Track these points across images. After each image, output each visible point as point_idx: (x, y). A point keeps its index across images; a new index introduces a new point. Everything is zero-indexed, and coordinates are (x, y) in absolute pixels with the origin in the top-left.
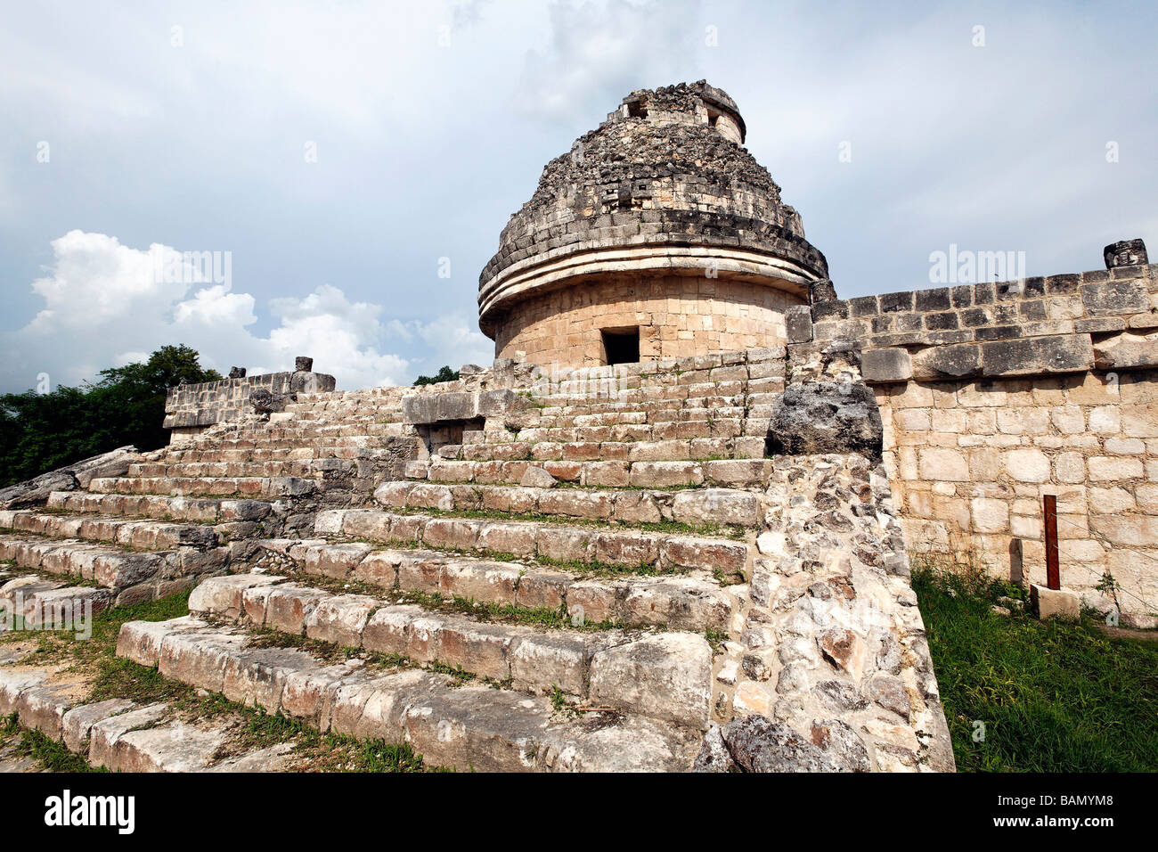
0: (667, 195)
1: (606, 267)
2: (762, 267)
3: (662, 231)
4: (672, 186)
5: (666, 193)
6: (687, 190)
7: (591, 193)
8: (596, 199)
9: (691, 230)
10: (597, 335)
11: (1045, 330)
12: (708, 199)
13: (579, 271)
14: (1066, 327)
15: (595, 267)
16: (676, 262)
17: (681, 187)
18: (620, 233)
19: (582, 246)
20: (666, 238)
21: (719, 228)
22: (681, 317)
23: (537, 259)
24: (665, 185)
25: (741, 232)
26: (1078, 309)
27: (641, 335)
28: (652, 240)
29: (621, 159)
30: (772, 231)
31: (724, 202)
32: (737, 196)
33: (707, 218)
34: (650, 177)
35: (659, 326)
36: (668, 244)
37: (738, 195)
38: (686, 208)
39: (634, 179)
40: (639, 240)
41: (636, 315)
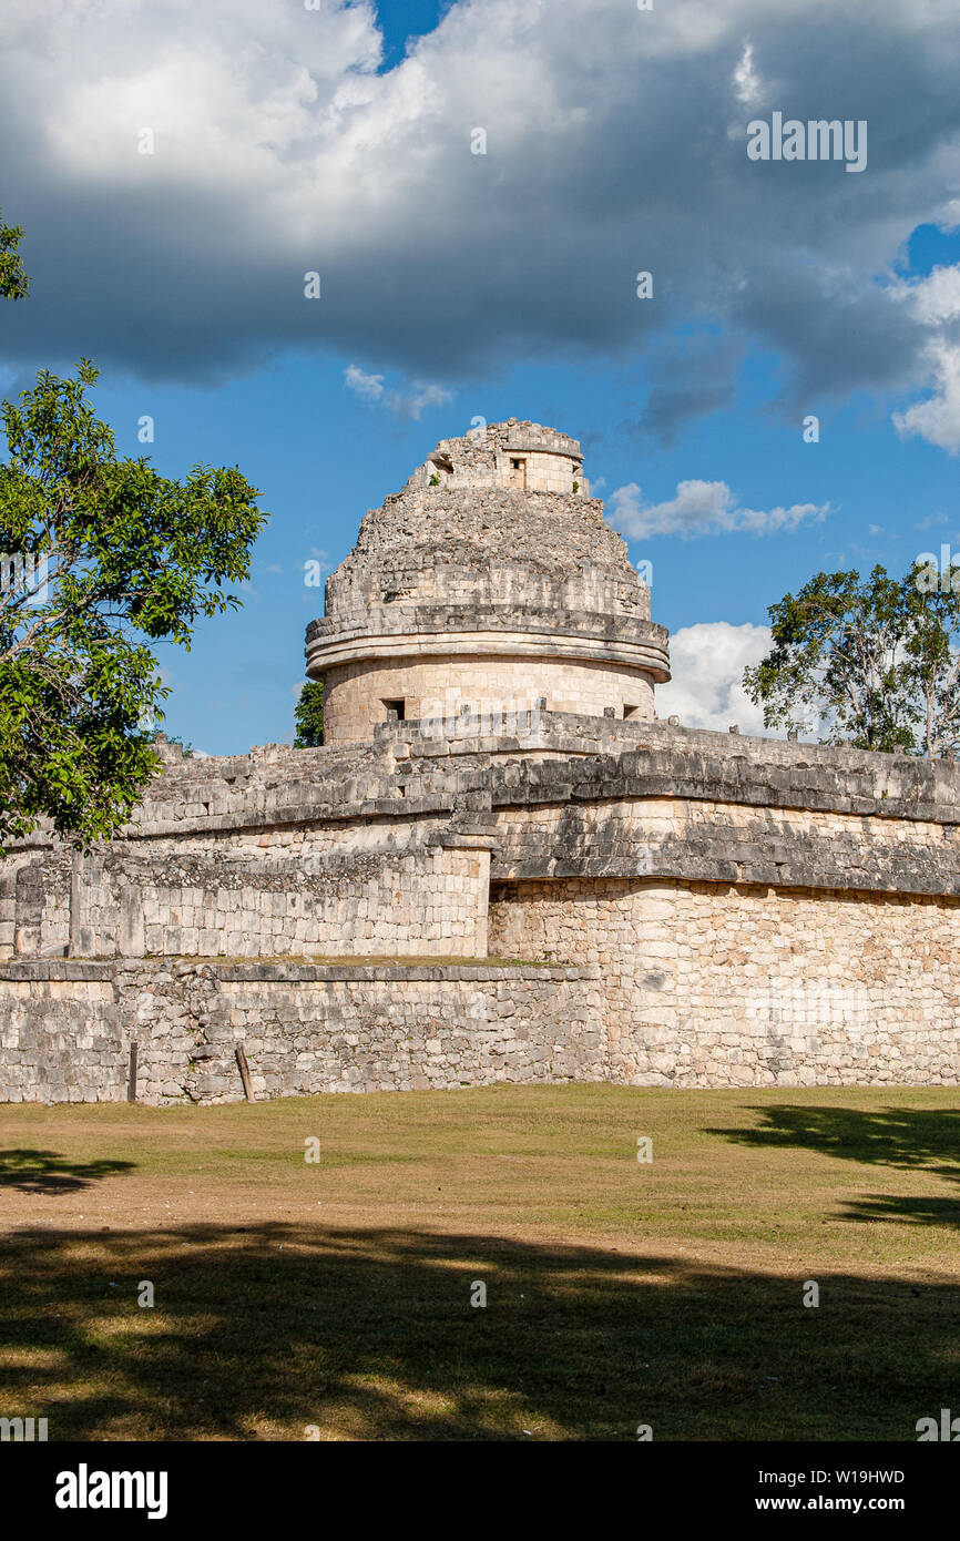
0: (429, 588)
1: (378, 651)
3: (417, 624)
4: (433, 577)
5: (428, 583)
6: (447, 579)
7: (375, 580)
8: (378, 585)
9: (438, 621)
10: (376, 704)
12: (465, 584)
13: (360, 653)
15: (368, 652)
16: (425, 649)
17: (441, 577)
18: (387, 624)
19: (360, 633)
20: (416, 631)
21: (462, 617)
23: (334, 639)
24: (427, 576)
25: (482, 617)
27: (406, 704)
28: (409, 630)
29: (410, 534)
31: (481, 585)
32: (495, 578)
33: (451, 610)
34: (417, 569)
35: (415, 696)
36: (419, 634)
37: (496, 576)
38: (442, 595)
39: (405, 570)
40: (398, 630)
41: (403, 688)
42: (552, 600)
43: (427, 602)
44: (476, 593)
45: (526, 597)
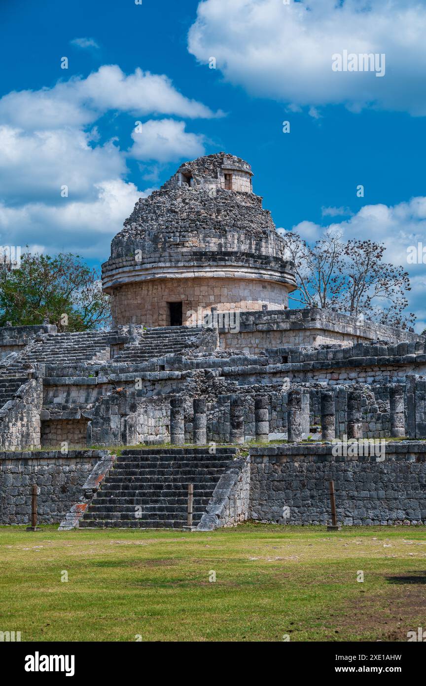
0: (195, 242)
1: (168, 276)
2: (236, 273)
3: (192, 261)
4: (197, 235)
5: (194, 239)
6: (205, 237)
8: (163, 240)
9: (204, 260)
10: (164, 304)
11: (249, 323)
12: (214, 240)
13: (156, 276)
14: (252, 323)
15: (163, 275)
16: (197, 274)
17: (201, 236)
19: (157, 265)
20: (193, 264)
21: (216, 258)
22: (200, 297)
24: (194, 235)
26: (254, 319)
27: (183, 304)
28: (187, 264)
30: (243, 255)
31: (223, 241)
33: (209, 254)
34: (187, 231)
35: (190, 301)
36: (193, 267)
37: (229, 236)
38: (204, 246)
39: (180, 232)
40: (181, 264)
41: (181, 295)
42: (256, 249)
43: (194, 249)
44: (220, 245)
45: (245, 248)
